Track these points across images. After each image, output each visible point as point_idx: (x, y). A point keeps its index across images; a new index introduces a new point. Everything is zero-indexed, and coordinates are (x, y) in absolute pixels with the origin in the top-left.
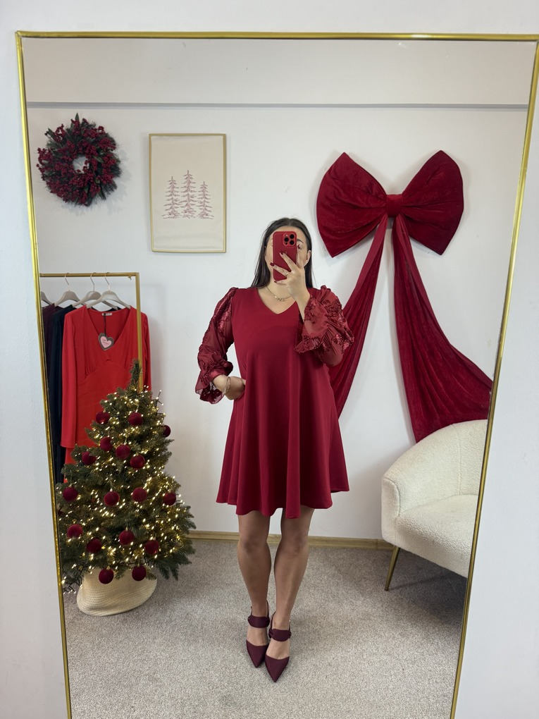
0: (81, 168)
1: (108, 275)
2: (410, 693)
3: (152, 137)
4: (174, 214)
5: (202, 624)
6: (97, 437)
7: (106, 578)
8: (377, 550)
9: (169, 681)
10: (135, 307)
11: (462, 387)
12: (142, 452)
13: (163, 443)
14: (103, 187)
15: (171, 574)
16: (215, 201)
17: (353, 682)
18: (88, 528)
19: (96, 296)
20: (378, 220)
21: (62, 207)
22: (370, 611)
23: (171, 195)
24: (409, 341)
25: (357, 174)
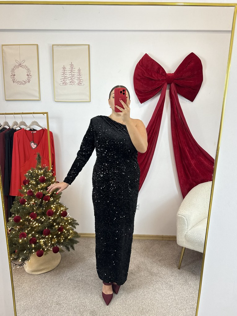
1: (34, 113)
3: (54, 46)
4: (65, 83)
8: (163, 240)
9: (66, 305)
10: (47, 129)
16: (85, 77)
20: (162, 86)
22: (159, 269)
23: (63, 74)
24: (178, 143)
25: (152, 64)
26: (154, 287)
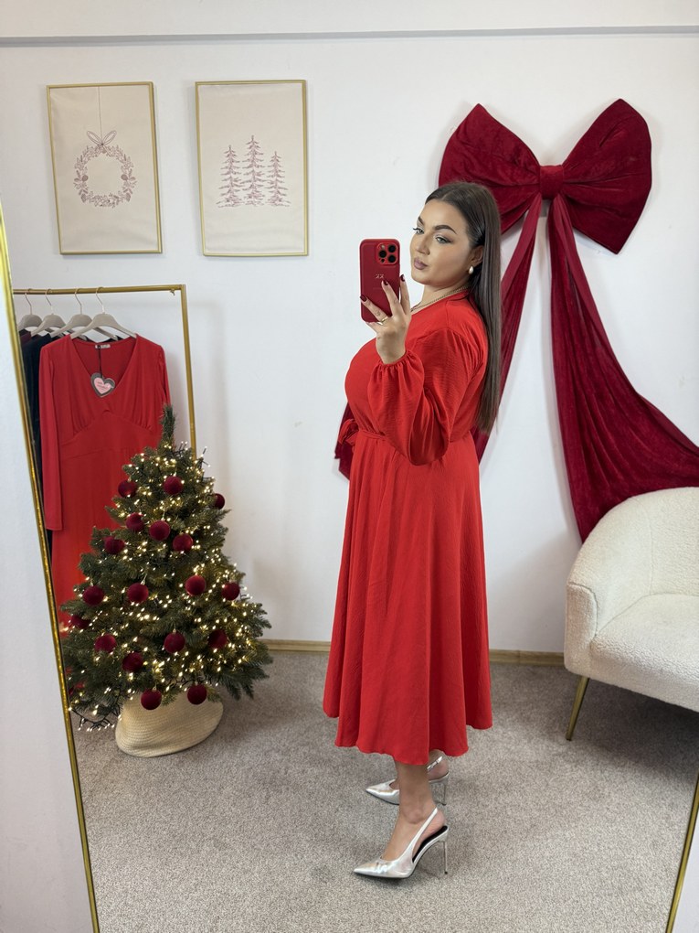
2: (574, 864)
3: (199, 87)
4: (232, 200)
5: (287, 768)
6: (122, 515)
7: (151, 703)
8: (519, 664)
11: (642, 444)
15: (243, 692)
16: (292, 180)
17: (494, 849)
18: (122, 639)
20: (527, 203)
22: (513, 748)
23: (228, 173)
24: (571, 379)
25: (497, 136)
26: (501, 801)
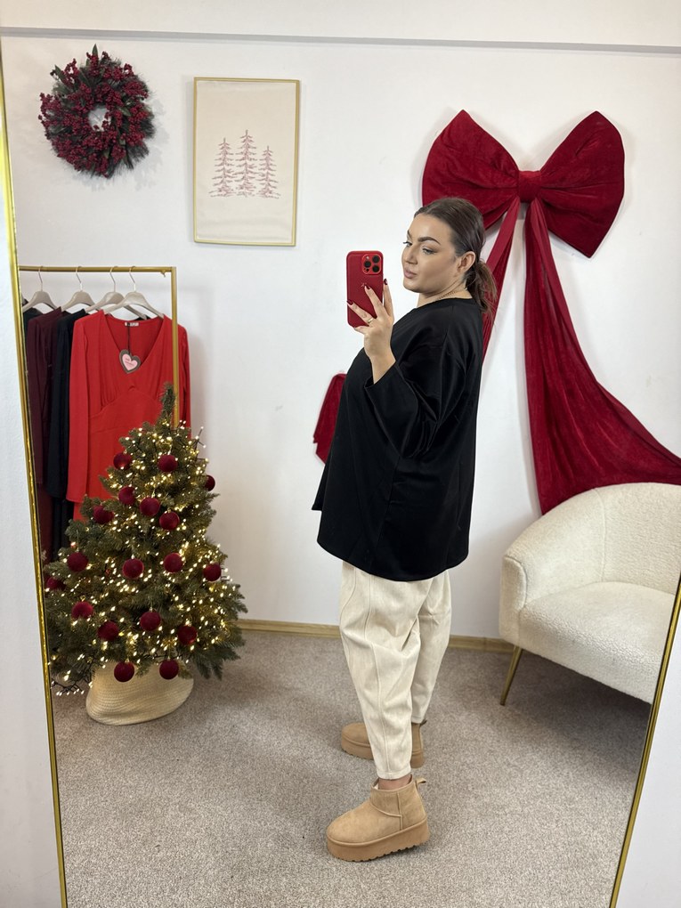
0: (100, 124)
1: (134, 270)
2: (531, 839)
3: (198, 82)
4: (225, 191)
6: (114, 486)
7: (123, 674)
8: (485, 651)
9: (206, 812)
10: (170, 317)
11: (610, 441)
12: (176, 509)
13: (205, 498)
14: (129, 151)
15: (212, 672)
16: (282, 173)
18: (100, 607)
19: (117, 299)
20: (505, 206)
21: (74, 178)
22: (477, 729)
23: (221, 165)
24: (541, 375)
25: (479, 140)
26: (462, 778)
